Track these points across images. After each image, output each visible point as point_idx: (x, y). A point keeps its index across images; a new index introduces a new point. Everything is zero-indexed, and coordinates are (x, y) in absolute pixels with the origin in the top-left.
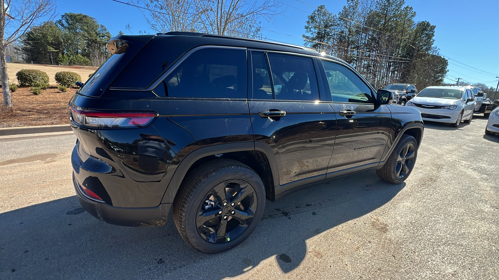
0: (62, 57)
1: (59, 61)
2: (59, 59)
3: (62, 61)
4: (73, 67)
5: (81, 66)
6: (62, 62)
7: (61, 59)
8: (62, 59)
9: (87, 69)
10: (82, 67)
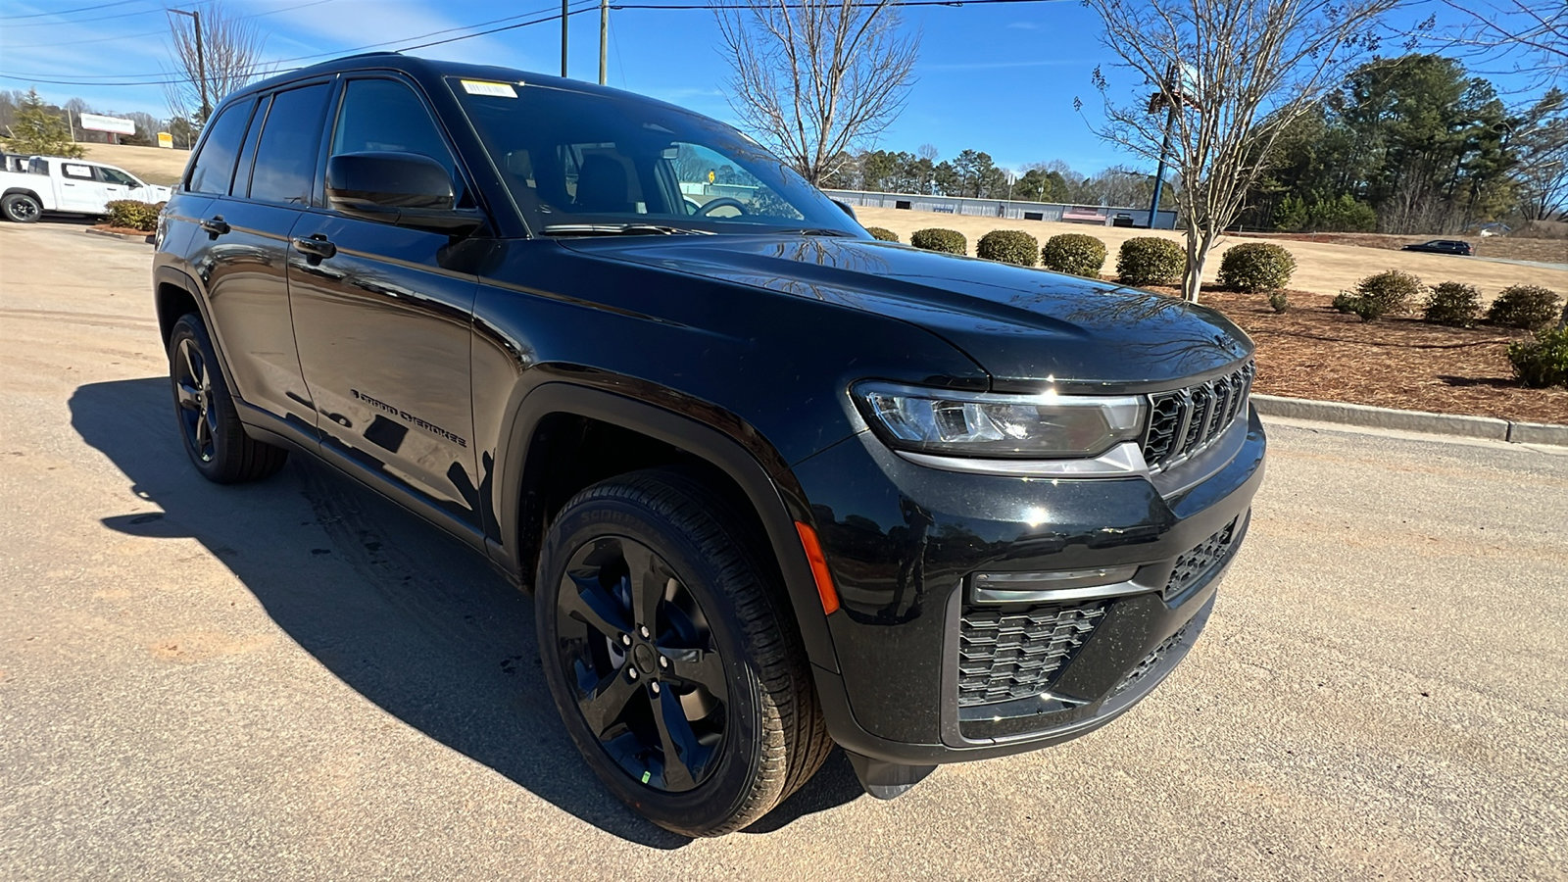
0: (1290, 208)
1: (1277, 219)
2: (1280, 213)
3: (1282, 220)
4: (1307, 237)
5: (1336, 234)
6: (1282, 223)
7: (1284, 211)
8: (1287, 213)
9: (1352, 241)
10: (1338, 237)
